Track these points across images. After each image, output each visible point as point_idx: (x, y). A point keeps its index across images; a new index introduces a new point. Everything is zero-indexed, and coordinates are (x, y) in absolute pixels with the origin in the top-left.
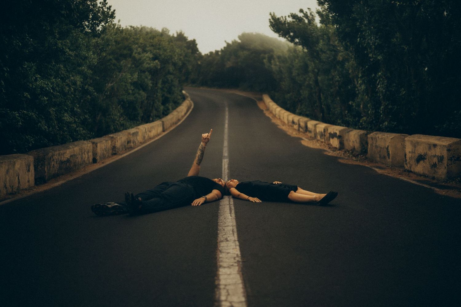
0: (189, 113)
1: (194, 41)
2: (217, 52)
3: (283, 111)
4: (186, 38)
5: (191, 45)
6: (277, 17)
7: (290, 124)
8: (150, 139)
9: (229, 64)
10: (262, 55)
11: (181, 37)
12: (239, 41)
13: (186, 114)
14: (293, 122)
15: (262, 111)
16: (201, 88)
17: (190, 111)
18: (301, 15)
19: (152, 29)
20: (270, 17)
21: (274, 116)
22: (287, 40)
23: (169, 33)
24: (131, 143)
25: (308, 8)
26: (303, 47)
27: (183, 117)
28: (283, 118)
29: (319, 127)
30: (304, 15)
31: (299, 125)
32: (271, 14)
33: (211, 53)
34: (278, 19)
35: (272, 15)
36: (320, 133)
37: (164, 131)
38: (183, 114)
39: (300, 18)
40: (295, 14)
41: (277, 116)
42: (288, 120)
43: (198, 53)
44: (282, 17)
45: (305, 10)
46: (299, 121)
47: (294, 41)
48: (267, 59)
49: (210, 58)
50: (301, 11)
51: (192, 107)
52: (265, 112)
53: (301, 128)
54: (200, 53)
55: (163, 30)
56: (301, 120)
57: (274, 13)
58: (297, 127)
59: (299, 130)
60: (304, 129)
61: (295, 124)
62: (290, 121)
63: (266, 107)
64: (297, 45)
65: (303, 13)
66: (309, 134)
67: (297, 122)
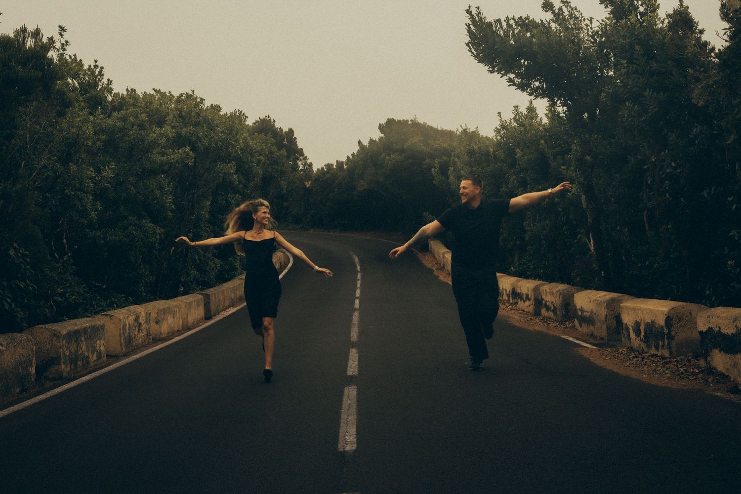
1: (291, 132)
5: (285, 142)
6: (487, 20)
8: (157, 340)
9: (362, 185)
10: (428, 160)
11: (265, 126)
15: (431, 271)
16: (312, 231)
18: (545, 17)
24: (59, 364)
26: (551, 100)
29: (628, 308)
30: (555, 16)
32: (469, 12)
33: (329, 166)
34: (490, 24)
35: (474, 12)
36: (642, 328)
37: (208, 317)
45: (557, 5)
46: (536, 289)
47: (529, 86)
48: (438, 167)
49: (328, 176)
50: (548, 6)
52: (436, 273)
53: (548, 309)
57: (478, 8)
58: (529, 306)
59: (537, 313)
60: (558, 313)
61: (521, 299)
62: (504, 291)
63: (437, 263)
64: (535, 96)
65: (553, 12)
66: (581, 326)
67: (530, 294)
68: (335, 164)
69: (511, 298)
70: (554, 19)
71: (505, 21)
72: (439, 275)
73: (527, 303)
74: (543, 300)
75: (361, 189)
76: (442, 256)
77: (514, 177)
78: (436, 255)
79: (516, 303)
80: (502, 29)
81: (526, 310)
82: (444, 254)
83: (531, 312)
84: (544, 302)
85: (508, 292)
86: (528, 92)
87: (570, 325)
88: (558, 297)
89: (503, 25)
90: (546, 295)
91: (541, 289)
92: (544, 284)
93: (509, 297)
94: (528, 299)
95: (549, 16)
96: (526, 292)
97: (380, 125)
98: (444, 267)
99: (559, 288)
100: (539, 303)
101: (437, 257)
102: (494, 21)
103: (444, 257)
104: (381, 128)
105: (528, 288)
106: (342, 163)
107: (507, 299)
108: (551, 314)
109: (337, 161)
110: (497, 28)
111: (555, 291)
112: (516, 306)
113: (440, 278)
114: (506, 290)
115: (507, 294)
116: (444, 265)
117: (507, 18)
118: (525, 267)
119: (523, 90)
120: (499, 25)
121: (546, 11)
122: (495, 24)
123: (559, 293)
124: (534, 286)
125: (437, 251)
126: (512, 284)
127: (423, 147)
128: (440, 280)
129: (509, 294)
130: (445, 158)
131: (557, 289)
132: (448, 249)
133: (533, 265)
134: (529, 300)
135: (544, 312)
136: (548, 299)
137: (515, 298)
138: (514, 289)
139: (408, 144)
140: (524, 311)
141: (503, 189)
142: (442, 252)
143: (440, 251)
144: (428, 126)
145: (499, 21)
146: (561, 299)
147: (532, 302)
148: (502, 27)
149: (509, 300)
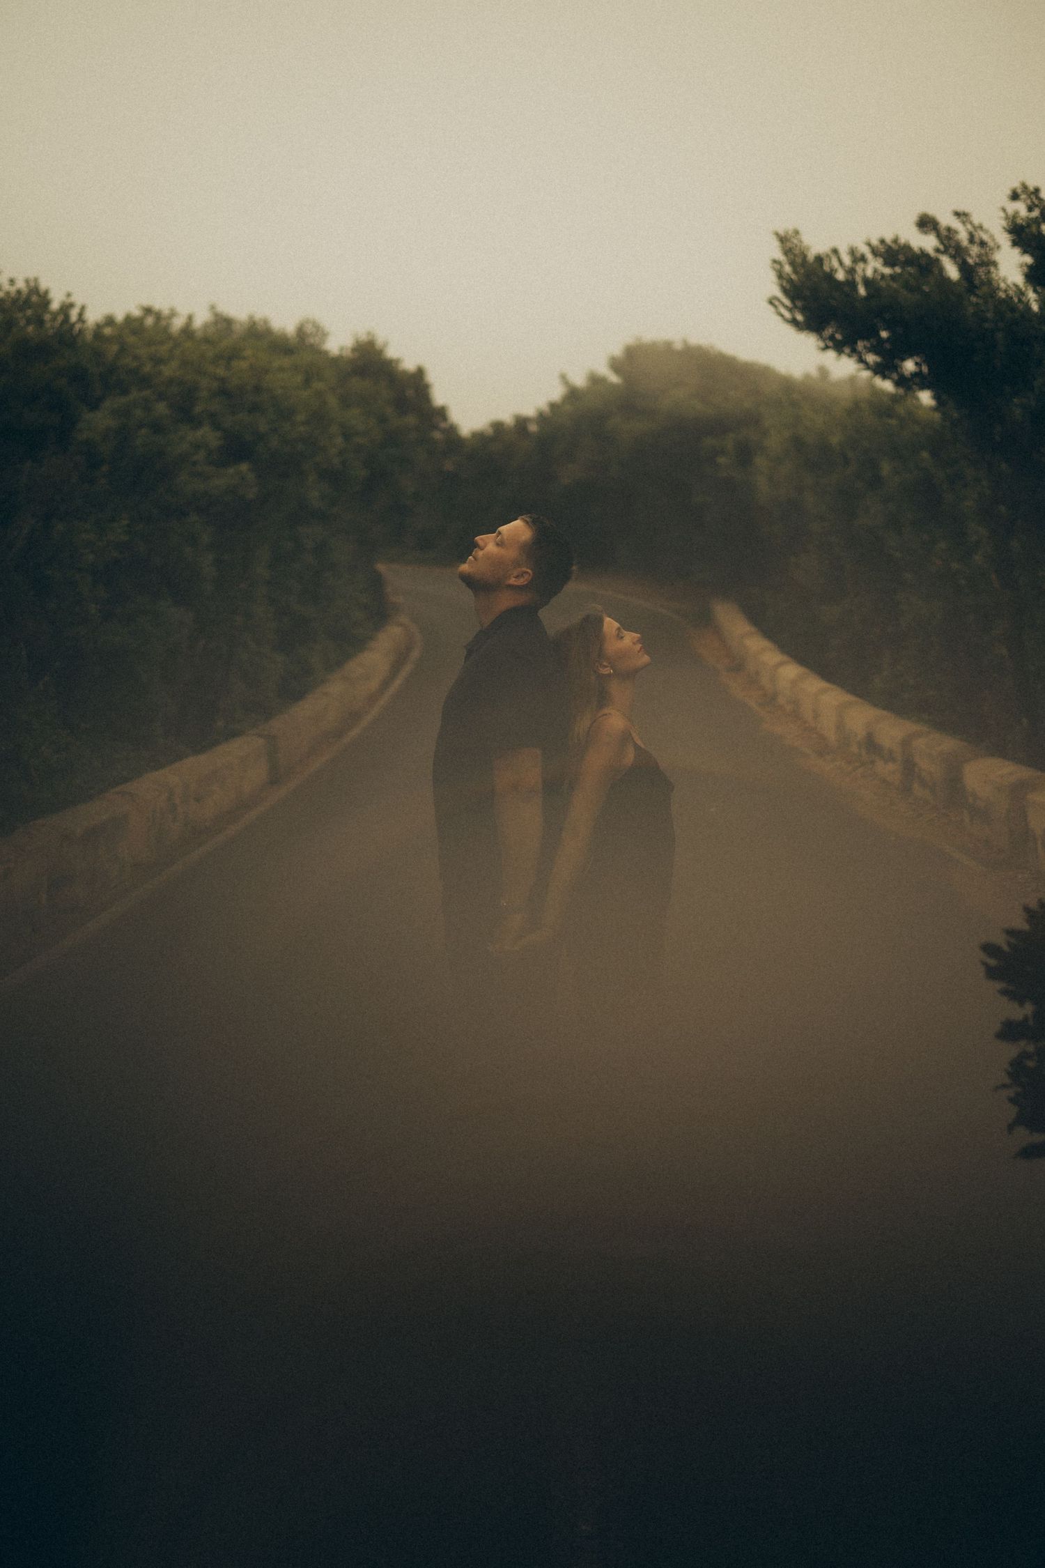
0: (398, 682)
1: (420, 373)
2: (521, 423)
3: (814, 684)
4: (393, 365)
5: (409, 394)
6: (812, 253)
7: (854, 749)
9: (571, 473)
12: (614, 379)
13: (386, 684)
14: (871, 744)
15: (713, 671)
17: (407, 669)
18: (927, 243)
19: (254, 323)
20: (778, 252)
21: (770, 699)
22: (862, 366)
23: (324, 342)
25: (957, 214)
26: (938, 395)
27: (372, 699)
28: (816, 716)
30: (942, 243)
31: (909, 767)
32: (780, 237)
33: (498, 427)
34: (819, 260)
35: (791, 241)
37: (275, 780)
38: (374, 684)
39: (923, 261)
40: (896, 241)
42: (840, 726)
43: (443, 425)
44: (835, 251)
45: (946, 220)
46: (906, 743)
47: (896, 368)
49: (494, 447)
50: (926, 223)
51: (415, 654)
52: (724, 677)
53: (923, 781)
54: (452, 430)
55: (301, 331)
56: (920, 743)
57: (798, 232)
58: (895, 772)
59: (906, 789)
60: (939, 793)
61: (882, 755)
62: (854, 736)
63: (728, 656)
65: (939, 236)
66: (972, 823)
67: (896, 749)
68: (511, 421)
69: (865, 751)
70: (942, 247)
71: (847, 253)
72: (732, 684)
73: (891, 766)
74: (916, 765)
76: (738, 642)
78: (728, 639)
79: (873, 762)
80: (844, 269)
81: (889, 778)
82: (741, 636)
83: (896, 783)
84: (918, 769)
85: (860, 739)
87: (957, 818)
88: (939, 764)
89: (844, 260)
90: (922, 757)
91: (914, 743)
92: (921, 735)
93: (861, 747)
94: (893, 758)
95: (932, 242)
96: (891, 746)
97: (612, 356)
98: (742, 664)
99: (942, 747)
101: (728, 643)
102: (828, 253)
103: (744, 644)
104: (615, 363)
105: (893, 737)
106: (527, 419)
107: (858, 751)
108: (928, 794)
109: (516, 416)
110: (834, 266)
111: (936, 753)
112: (872, 767)
113: (732, 691)
114: (857, 734)
115: (858, 743)
116: (741, 660)
117: (849, 248)
120: (836, 259)
121: (926, 234)
122: (830, 257)
123: (942, 757)
124: (906, 734)
126: (866, 726)
128: (732, 696)
129: (862, 741)
131: (939, 749)
134: (895, 760)
135: (917, 786)
136: (925, 765)
137: (871, 752)
138: (870, 735)
140: (885, 780)
146: (944, 768)
147: (899, 765)
148: (842, 263)
149: (861, 754)
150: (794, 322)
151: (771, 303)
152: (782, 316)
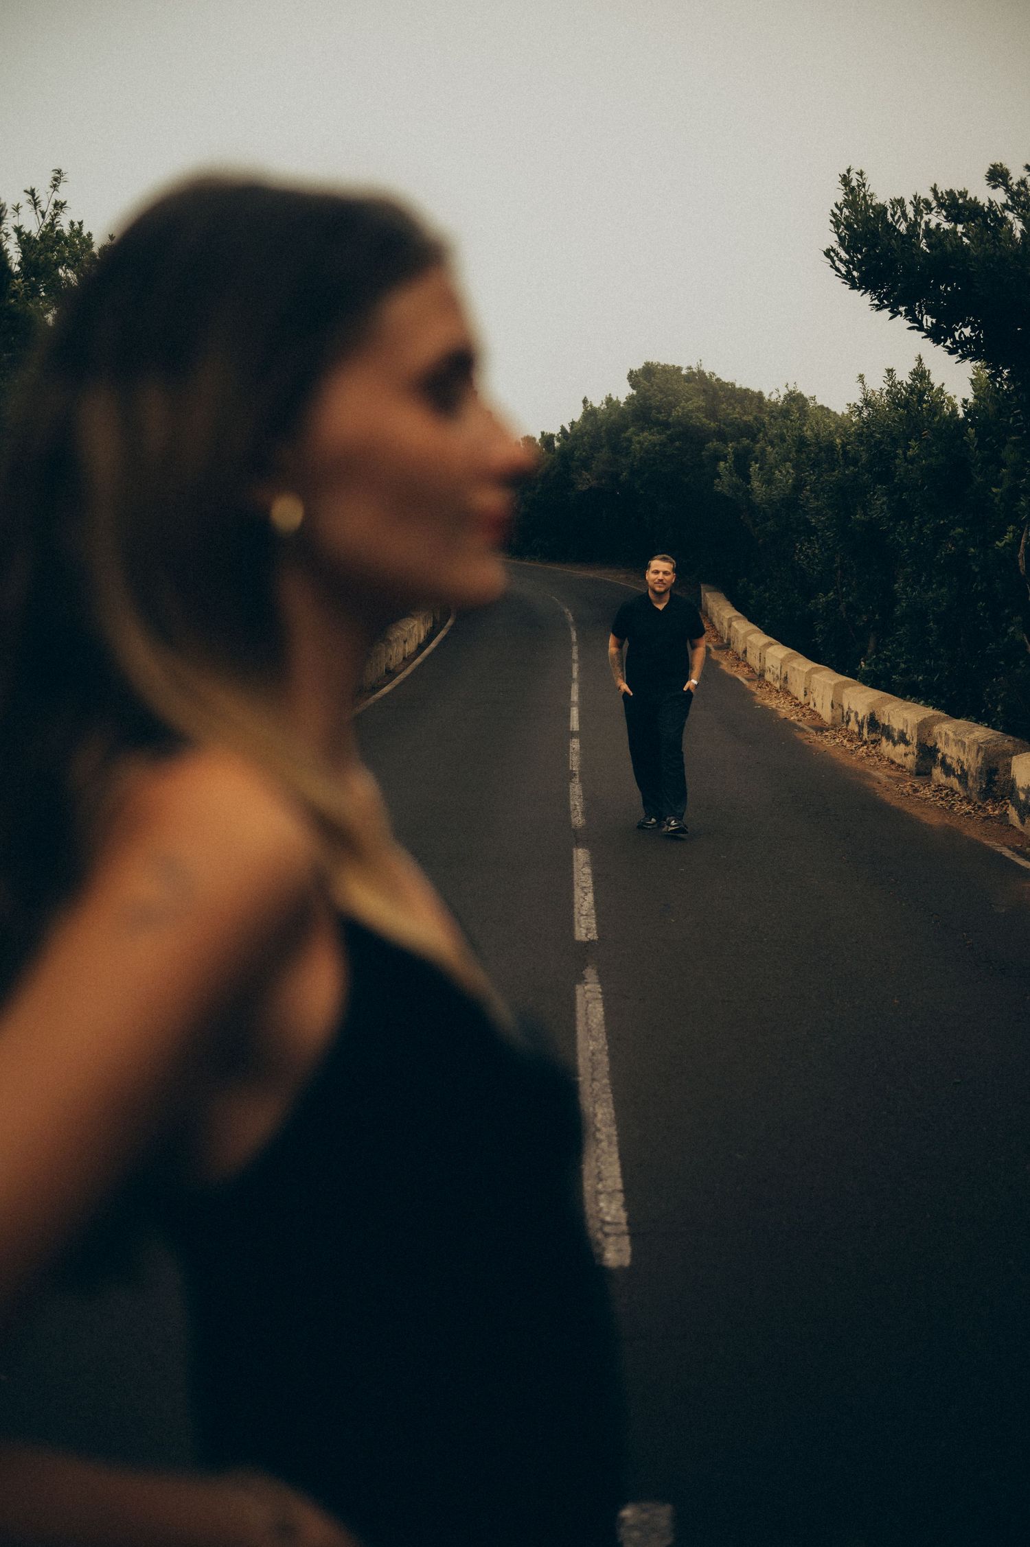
6: (876, 201)
9: (586, 481)
10: (714, 444)
14: (874, 724)
18: (994, 197)
20: (839, 196)
21: (757, 675)
30: (1012, 198)
31: (927, 752)
34: (880, 210)
35: (854, 184)
39: (988, 217)
40: (962, 194)
41: (768, 677)
42: (835, 705)
45: (1017, 173)
46: (922, 726)
47: (949, 333)
48: (731, 458)
50: (997, 176)
52: (715, 655)
57: (861, 174)
58: (906, 755)
59: (922, 772)
60: (970, 783)
61: (889, 737)
62: (852, 715)
63: (716, 636)
64: (960, 356)
65: (1008, 189)
66: (1023, 822)
67: (909, 732)
68: (538, 437)
69: (865, 731)
70: (1010, 203)
71: (911, 203)
72: (720, 660)
73: (901, 748)
74: (938, 751)
75: (584, 488)
76: (726, 624)
77: (885, 499)
78: (715, 620)
79: (876, 742)
80: (906, 221)
81: (898, 761)
82: (730, 620)
83: (908, 767)
84: (940, 755)
85: (860, 718)
86: (947, 347)
87: (997, 812)
88: (973, 754)
89: (907, 211)
90: (947, 743)
91: (936, 729)
92: (944, 720)
93: (861, 727)
94: (903, 739)
95: (1000, 196)
96: (901, 728)
97: (631, 372)
98: (729, 644)
99: (977, 734)
100: (928, 754)
101: (717, 625)
102: (892, 203)
103: (730, 626)
104: (633, 378)
105: (905, 721)
106: (552, 436)
107: (856, 730)
108: (954, 782)
109: (543, 433)
110: (896, 218)
111: (966, 741)
112: (874, 748)
113: (722, 667)
114: (856, 714)
115: (857, 722)
116: (729, 640)
117: (915, 197)
118: (888, 664)
119: (937, 341)
120: (899, 211)
121: (994, 187)
122: (893, 208)
123: (975, 747)
124: (920, 719)
125: (718, 612)
126: (871, 705)
127: (704, 420)
128: (723, 671)
129: (863, 720)
130: (746, 441)
131: (972, 737)
132: (739, 611)
133: (905, 663)
134: (907, 743)
135: (937, 772)
136: (950, 752)
137: (873, 732)
138: (872, 715)
139: (677, 412)
140: (893, 762)
141: (858, 516)
142: (728, 617)
143: (723, 614)
144: (718, 380)
145: (900, 202)
146: (980, 759)
147: (913, 748)
148: (904, 214)
149: (860, 733)
150: (848, 277)
151: (827, 254)
152: (838, 270)
